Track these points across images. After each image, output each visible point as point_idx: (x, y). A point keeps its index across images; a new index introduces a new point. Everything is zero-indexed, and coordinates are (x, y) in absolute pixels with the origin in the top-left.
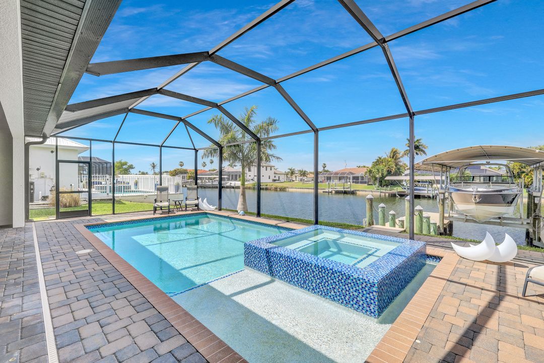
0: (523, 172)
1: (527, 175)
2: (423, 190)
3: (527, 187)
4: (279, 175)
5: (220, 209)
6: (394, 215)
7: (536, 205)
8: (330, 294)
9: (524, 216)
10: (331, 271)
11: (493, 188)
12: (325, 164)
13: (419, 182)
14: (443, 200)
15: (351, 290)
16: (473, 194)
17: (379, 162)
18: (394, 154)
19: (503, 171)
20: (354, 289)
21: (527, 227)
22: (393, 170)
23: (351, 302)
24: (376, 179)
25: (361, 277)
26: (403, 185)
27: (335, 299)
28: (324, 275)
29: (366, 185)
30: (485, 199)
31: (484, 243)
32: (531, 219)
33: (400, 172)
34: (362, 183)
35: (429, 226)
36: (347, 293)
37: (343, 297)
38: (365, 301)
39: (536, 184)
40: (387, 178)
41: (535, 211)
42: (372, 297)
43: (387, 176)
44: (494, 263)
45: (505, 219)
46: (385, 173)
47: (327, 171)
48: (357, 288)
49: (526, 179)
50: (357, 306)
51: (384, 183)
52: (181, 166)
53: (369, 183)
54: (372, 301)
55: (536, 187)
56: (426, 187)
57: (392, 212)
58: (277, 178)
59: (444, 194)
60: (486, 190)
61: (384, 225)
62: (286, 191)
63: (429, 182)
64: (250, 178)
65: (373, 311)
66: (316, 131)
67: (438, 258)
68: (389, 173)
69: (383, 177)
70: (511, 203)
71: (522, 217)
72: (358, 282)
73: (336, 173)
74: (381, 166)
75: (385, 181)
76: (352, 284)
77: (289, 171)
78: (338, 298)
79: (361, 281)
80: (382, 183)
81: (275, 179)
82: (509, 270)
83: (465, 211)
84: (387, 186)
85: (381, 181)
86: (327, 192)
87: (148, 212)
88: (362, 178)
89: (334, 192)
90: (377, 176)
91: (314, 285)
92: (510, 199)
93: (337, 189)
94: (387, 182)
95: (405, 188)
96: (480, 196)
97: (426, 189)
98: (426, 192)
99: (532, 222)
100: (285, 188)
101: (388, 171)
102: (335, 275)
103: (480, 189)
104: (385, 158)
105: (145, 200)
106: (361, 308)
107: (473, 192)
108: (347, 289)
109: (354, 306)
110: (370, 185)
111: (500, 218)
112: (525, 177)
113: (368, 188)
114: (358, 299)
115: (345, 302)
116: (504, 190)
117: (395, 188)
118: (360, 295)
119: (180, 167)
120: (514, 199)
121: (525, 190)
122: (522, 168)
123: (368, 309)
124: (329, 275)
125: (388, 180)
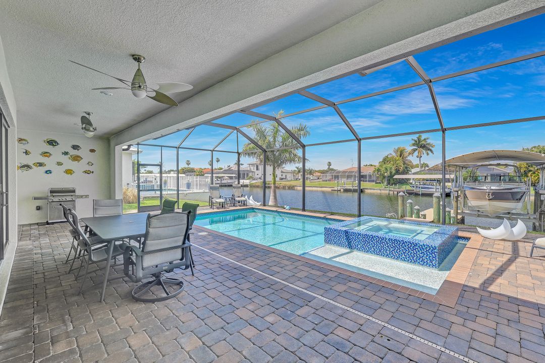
0: (530, 171)
1: (534, 173)
2: (431, 188)
3: (534, 185)
4: (286, 174)
5: (265, 205)
6: (418, 210)
7: (542, 201)
8: (401, 257)
9: (531, 211)
10: (402, 242)
11: (504, 186)
12: (330, 163)
13: (428, 180)
14: (457, 197)
15: (418, 253)
16: (487, 192)
17: (385, 160)
18: (401, 153)
19: (510, 171)
20: (421, 252)
21: (534, 221)
22: (401, 169)
23: (418, 261)
24: (384, 177)
25: (425, 244)
26: (411, 184)
27: (406, 259)
28: (396, 245)
29: (374, 183)
30: (497, 196)
31: (502, 227)
32: (538, 214)
33: (408, 170)
34: (369, 181)
35: (450, 219)
36: (415, 255)
37: (412, 258)
38: (428, 259)
39: (542, 182)
40: (396, 177)
41: (541, 207)
42: (434, 256)
43: (395, 174)
44: (509, 241)
45: (513, 214)
46: (394, 172)
47: (332, 170)
48: (423, 251)
49: (533, 177)
50: (422, 263)
51: (392, 181)
52: (188, 164)
53: (378, 182)
54: (434, 259)
55: (542, 185)
56: (433, 185)
57: (417, 207)
58: (284, 177)
59: (457, 191)
60: (498, 188)
61: (412, 217)
62: (294, 189)
63: (438, 181)
64: (258, 176)
65: (434, 264)
66: (359, 140)
67: (468, 239)
68: (398, 172)
69: (391, 176)
70: (520, 199)
71: (530, 212)
72: (424, 247)
73: (344, 172)
74: (389, 166)
75: (393, 179)
76: (419, 249)
77: (297, 170)
78: (408, 259)
79: (426, 246)
80: (391, 181)
81: (282, 177)
82: (520, 244)
83: (478, 207)
84: (395, 184)
85: (389, 180)
86: (336, 190)
87: (205, 208)
88: (370, 176)
89: (342, 190)
90: (386, 174)
91: (388, 252)
92: (519, 197)
93: (345, 188)
94: (395, 180)
95: (414, 187)
96: (493, 194)
97: (434, 187)
98: (434, 190)
99: (538, 217)
100: (294, 186)
101: (396, 170)
102: (406, 244)
103: (492, 188)
104: (393, 157)
105: (185, 198)
106: (425, 264)
107: (486, 190)
108: (415, 252)
109: (420, 263)
110: (378, 183)
111: (509, 213)
112: (531, 176)
113: (376, 187)
114: (423, 258)
115: (413, 261)
116: (514, 188)
117: (404, 186)
118: (425, 256)
119: (187, 166)
120: (522, 196)
121: (532, 188)
122: (529, 166)
123: (431, 264)
124: (401, 244)
125: (396, 179)
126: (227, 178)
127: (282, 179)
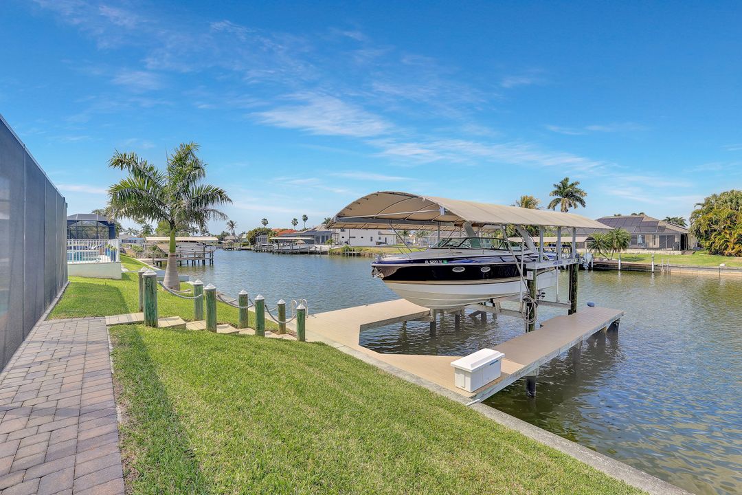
49: (717, 240)
52: (265, 224)
58: (383, 240)
112: (715, 238)
119: (263, 226)
126: (302, 242)
127: (380, 243)
